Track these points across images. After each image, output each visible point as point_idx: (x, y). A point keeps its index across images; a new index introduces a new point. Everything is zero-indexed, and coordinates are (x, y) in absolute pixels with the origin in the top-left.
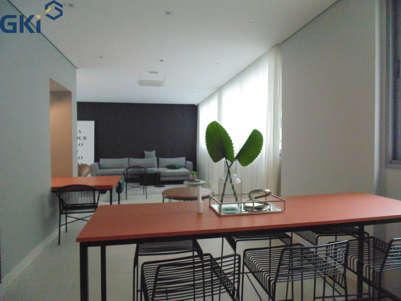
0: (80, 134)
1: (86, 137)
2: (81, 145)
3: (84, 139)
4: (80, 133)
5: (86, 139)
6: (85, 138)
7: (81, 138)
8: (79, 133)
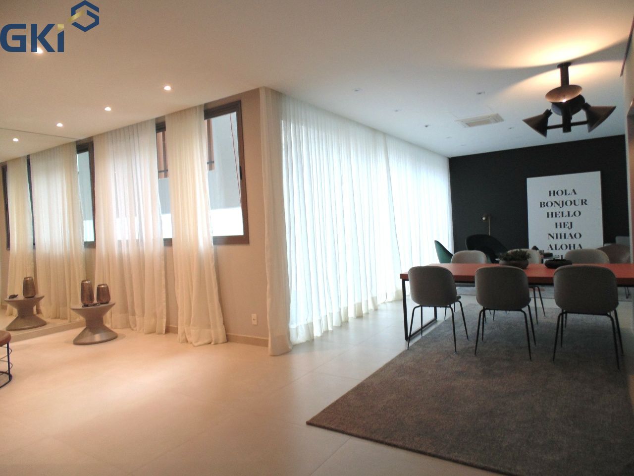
0: (576, 195)
1: (586, 200)
2: (577, 214)
3: (582, 204)
4: (575, 193)
5: (586, 204)
6: (584, 202)
7: (577, 203)
8: (573, 193)
